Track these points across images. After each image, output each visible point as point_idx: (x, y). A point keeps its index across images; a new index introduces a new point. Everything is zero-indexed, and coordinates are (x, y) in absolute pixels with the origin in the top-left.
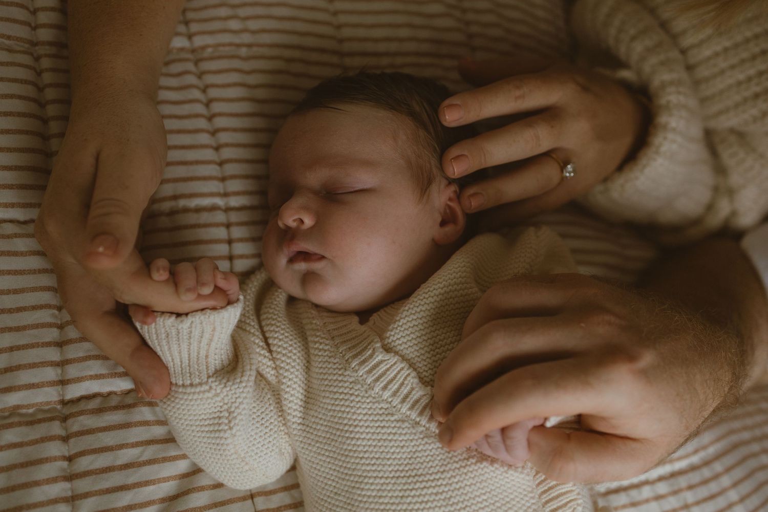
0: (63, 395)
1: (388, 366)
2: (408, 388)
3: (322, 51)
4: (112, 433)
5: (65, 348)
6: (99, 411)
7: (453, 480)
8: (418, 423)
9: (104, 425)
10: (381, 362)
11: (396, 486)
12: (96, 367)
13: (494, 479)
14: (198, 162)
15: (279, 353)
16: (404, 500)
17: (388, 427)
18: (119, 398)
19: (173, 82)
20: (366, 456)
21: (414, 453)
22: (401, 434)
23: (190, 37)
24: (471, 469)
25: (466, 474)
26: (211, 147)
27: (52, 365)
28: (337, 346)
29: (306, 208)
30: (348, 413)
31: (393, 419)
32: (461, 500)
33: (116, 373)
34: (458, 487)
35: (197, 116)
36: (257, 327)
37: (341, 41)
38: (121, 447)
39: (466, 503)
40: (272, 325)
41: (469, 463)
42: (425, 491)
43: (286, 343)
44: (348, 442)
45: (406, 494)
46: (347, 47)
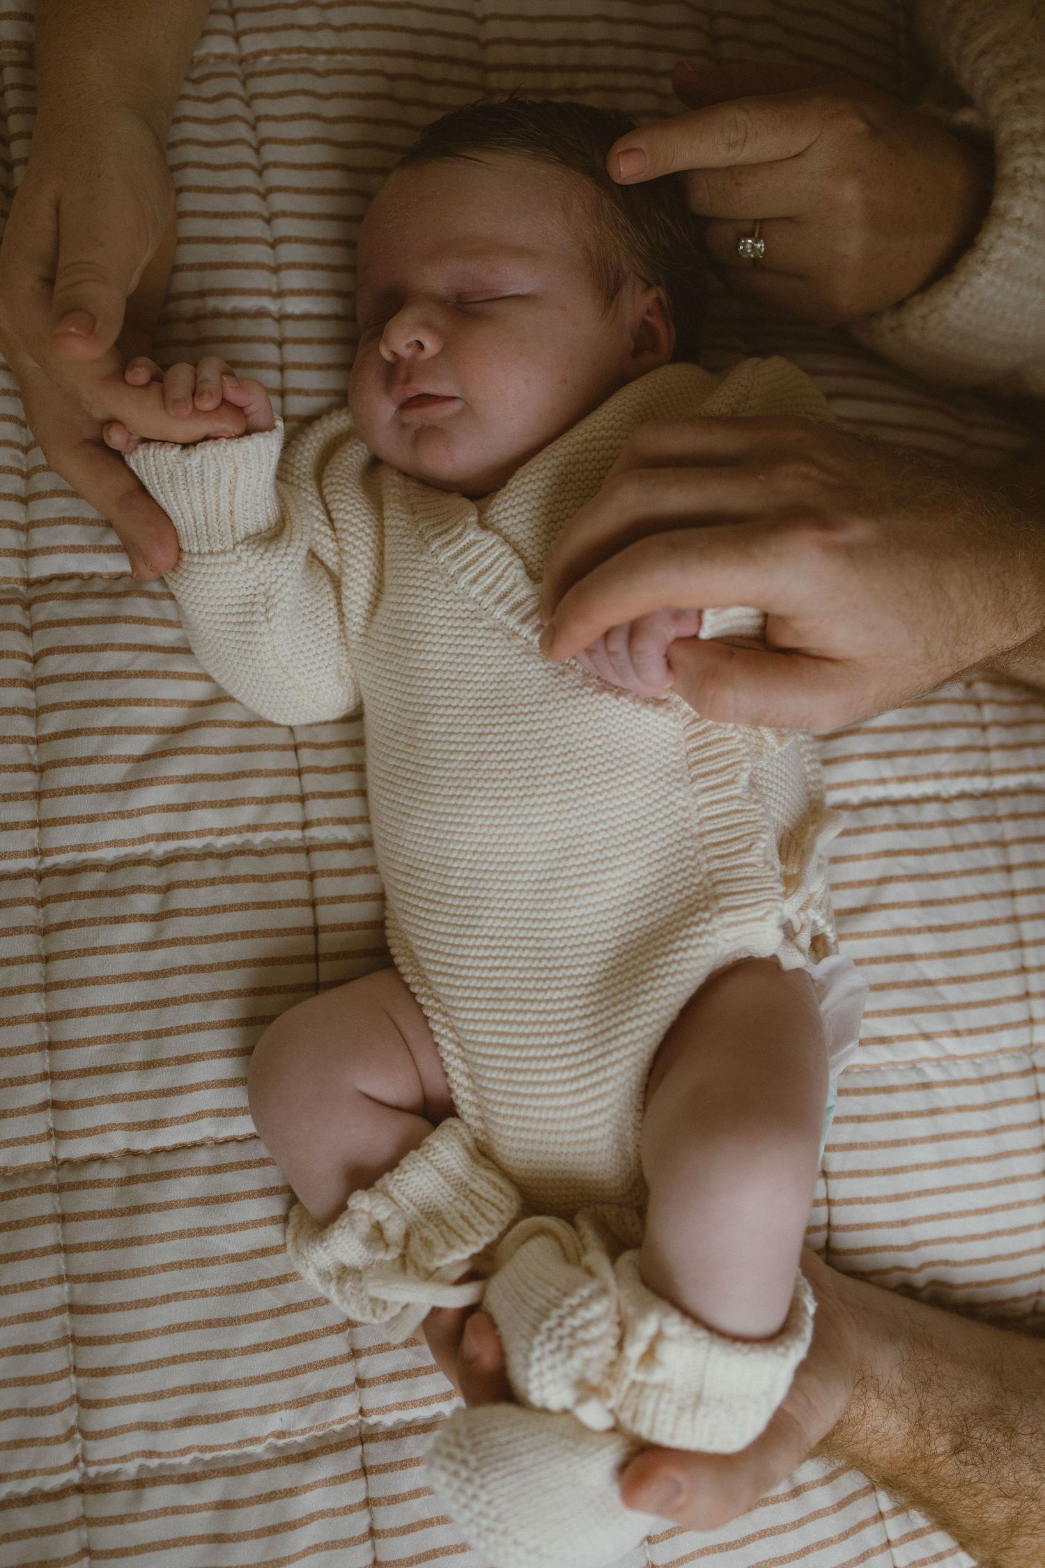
0: (28, 573)
1: (482, 549)
2: (509, 583)
3: (452, 61)
4: (91, 628)
5: (32, 504)
6: (76, 596)
7: (554, 714)
8: (516, 634)
9: (81, 615)
10: (473, 543)
11: (474, 719)
12: (73, 535)
13: (617, 718)
14: (238, 240)
15: (344, 530)
16: (483, 738)
17: (472, 637)
18: (105, 584)
19: (207, 111)
20: (438, 676)
21: (506, 674)
22: (489, 648)
23: (237, 37)
24: (584, 701)
25: (575, 707)
26: (261, 217)
27: (11, 527)
28: (417, 523)
29: (428, 326)
30: (418, 614)
31: (480, 625)
32: (563, 742)
33: (101, 547)
34: (560, 724)
35: (239, 166)
36: (316, 494)
37: (484, 45)
38: (104, 647)
39: (568, 747)
40: (337, 492)
41: (582, 692)
42: (513, 727)
43: (355, 517)
44: (415, 656)
45: (487, 731)
46: (494, 55)
